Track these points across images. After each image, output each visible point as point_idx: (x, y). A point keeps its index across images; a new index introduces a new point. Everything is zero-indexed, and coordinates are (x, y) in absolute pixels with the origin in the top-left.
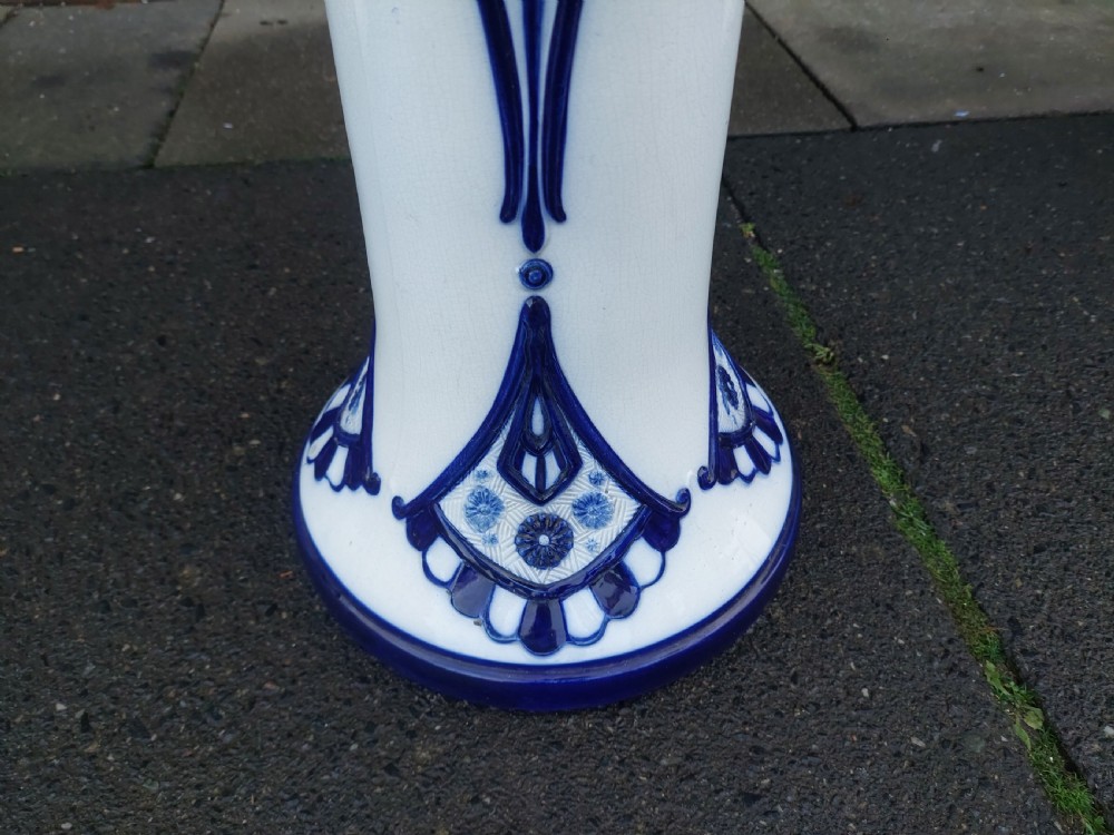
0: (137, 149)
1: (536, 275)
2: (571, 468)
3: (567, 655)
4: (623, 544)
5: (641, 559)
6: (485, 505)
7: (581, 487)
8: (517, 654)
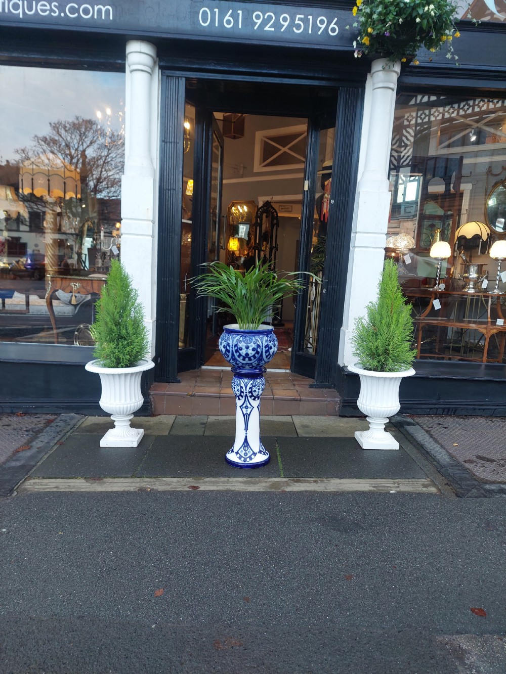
0: (202, 433)
1: (246, 434)
2: (248, 449)
3: (246, 462)
4: (251, 455)
5: (253, 456)
6: (242, 451)
7: (249, 450)
8: (243, 462)
